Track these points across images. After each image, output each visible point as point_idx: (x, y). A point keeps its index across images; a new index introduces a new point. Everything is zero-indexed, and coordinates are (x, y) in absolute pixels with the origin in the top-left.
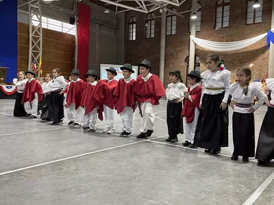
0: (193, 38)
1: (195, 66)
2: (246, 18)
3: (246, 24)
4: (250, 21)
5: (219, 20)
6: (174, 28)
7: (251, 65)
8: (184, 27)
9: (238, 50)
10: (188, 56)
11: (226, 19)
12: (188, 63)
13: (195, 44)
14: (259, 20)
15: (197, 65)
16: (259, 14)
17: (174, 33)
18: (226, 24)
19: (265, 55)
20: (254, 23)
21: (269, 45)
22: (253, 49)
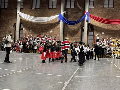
0: (18, 12)
1: (20, 30)
2: (49, 5)
3: (49, 9)
4: (51, 7)
5: (34, 4)
6: (6, 4)
7: (51, 31)
8: (13, 4)
9: (44, 22)
10: (16, 23)
11: (38, 4)
12: (15, 27)
13: (20, 16)
14: (55, 7)
15: (21, 29)
16: (55, 4)
17: (6, 7)
18: (38, 7)
19: (58, 27)
20: (53, 9)
21: (60, 21)
22: (52, 22)
